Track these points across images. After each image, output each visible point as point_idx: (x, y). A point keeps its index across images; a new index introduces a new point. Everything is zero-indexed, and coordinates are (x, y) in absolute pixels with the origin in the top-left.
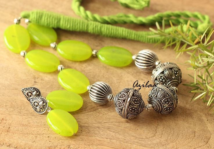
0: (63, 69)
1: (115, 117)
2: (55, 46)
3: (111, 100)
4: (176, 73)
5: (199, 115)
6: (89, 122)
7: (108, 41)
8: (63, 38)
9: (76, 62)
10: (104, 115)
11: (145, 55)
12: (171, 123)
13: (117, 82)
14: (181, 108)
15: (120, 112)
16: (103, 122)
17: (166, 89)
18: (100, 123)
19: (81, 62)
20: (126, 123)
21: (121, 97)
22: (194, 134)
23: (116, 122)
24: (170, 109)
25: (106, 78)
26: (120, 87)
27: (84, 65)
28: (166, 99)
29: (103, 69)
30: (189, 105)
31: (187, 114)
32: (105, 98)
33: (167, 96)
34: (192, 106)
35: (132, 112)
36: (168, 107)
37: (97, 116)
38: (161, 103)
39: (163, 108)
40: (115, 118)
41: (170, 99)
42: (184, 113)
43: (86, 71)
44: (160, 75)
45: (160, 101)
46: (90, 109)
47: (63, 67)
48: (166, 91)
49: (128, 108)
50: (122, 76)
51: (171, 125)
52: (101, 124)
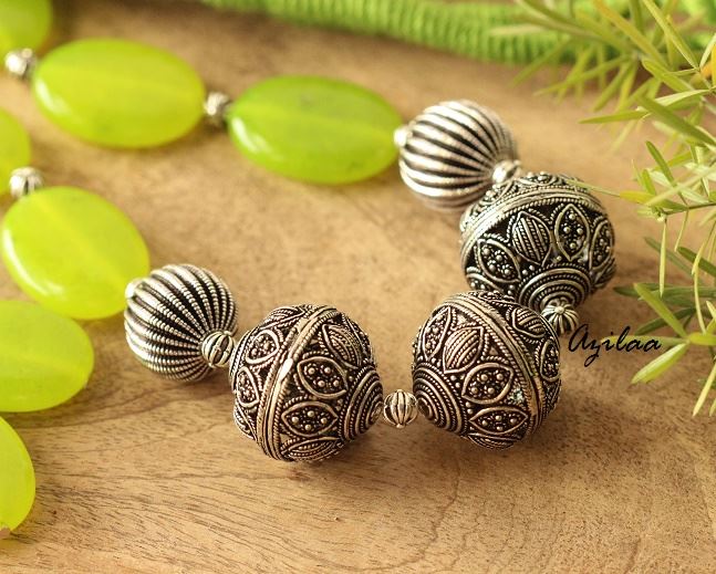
0: (31, 188)
1: (243, 450)
2: (28, 67)
3: (216, 361)
4: (574, 231)
5: (679, 454)
6: (107, 471)
7: (304, 49)
8: (87, 24)
9: (117, 151)
10: (188, 433)
11: (442, 130)
12: (521, 492)
13: (300, 264)
14: (594, 411)
15: (247, 428)
16: (173, 474)
17: (489, 321)
18: (159, 476)
19: (145, 153)
20: (292, 484)
21: (254, 352)
22: (629, 553)
23: (238, 475)
24: (506, 420)
25: (252, 238)
26: (309, 287)
27: (156, 169)
28: (481, 371)
29: (247, 193)
30: (638, 396)
31: (619, 444)
32: (191, 350)
33: (488, 354)
34: (653, 404)
35: (305, 432)
36: (499, 413)
37: (152, 437)
38: (459, 390)
39: (469, 416)
40: (243, 454)
41: (503, 372)
42: (606, 441)
43: (157, 201)
44: (490, 241)
45: (453, 378)
46: (128, 401)
47: (32, 181)
48: (485, 331)
49: (282, 410)
50: (331, 229)
51: (519, 502)
52: (161, 481)
